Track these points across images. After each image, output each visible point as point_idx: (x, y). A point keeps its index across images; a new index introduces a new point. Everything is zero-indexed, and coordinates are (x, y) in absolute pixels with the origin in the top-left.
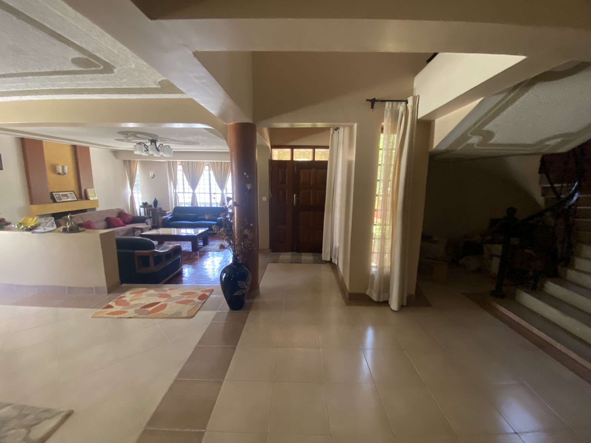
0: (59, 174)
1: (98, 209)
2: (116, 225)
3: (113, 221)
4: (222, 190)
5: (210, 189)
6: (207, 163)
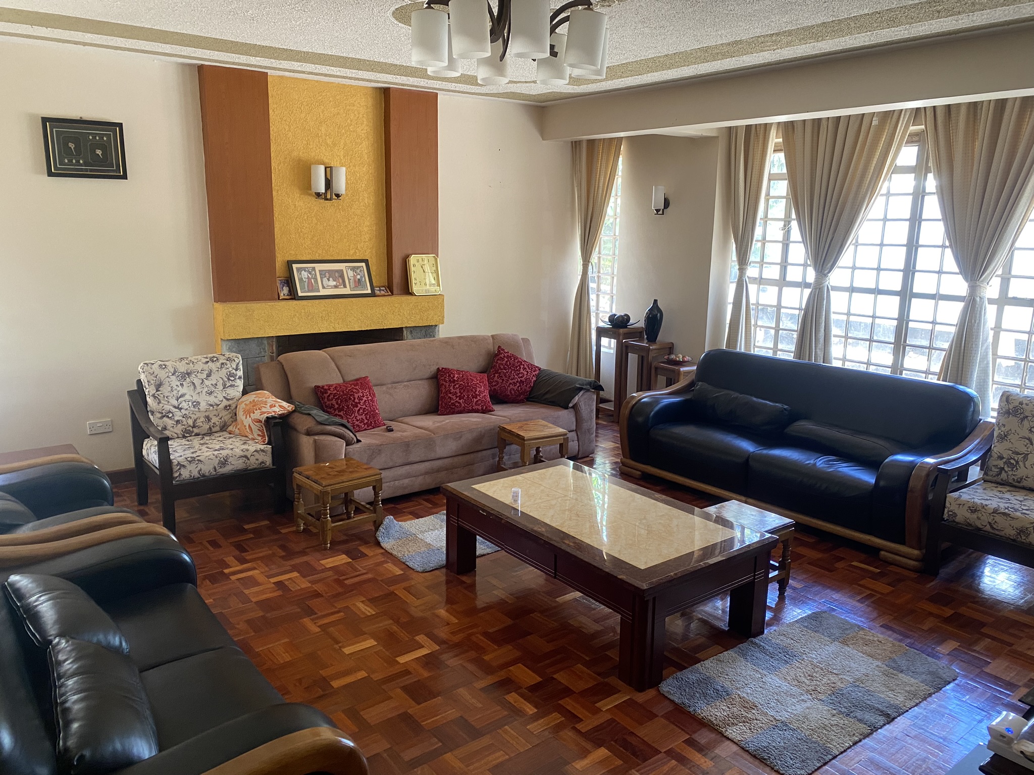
0: (318, 195)
1: (444, 332)
2: (457, 404)
3: (452, 388)
4: (971, 280)
5: (909, 271)
6: (913, 128)
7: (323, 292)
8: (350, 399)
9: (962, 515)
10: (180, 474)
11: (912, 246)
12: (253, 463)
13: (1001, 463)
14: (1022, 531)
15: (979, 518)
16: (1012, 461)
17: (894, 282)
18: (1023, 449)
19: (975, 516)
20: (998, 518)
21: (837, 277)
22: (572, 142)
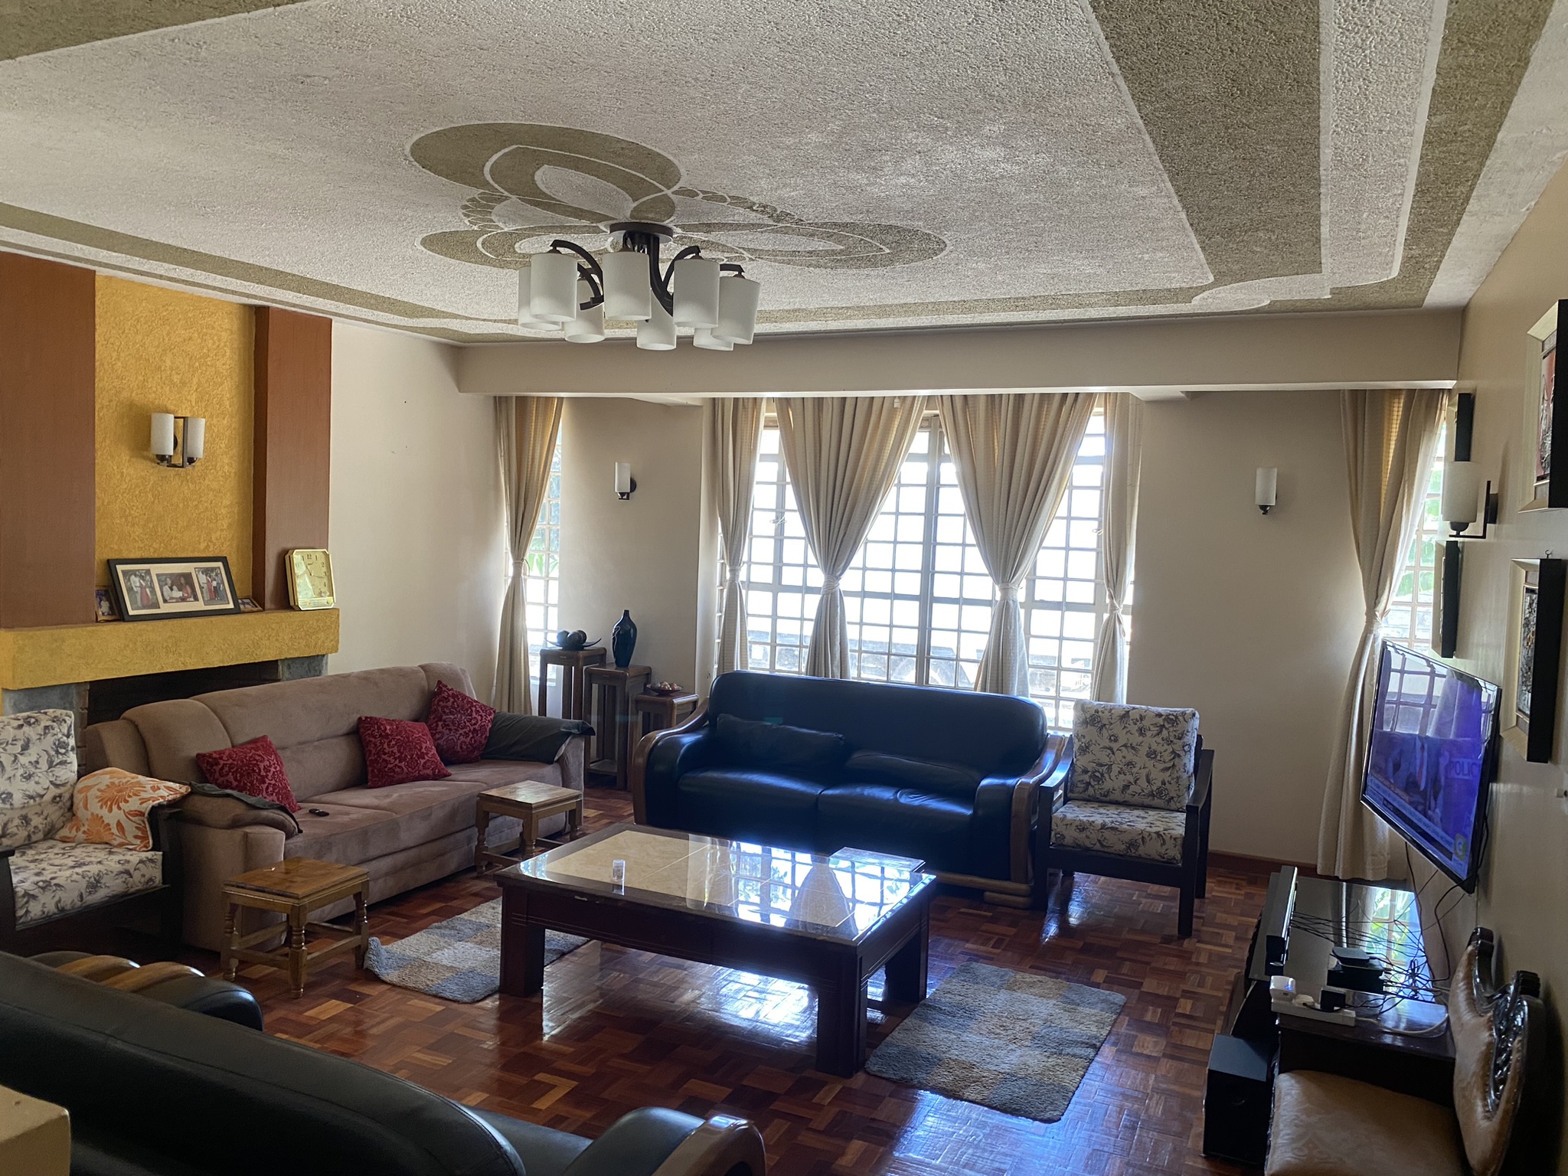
0: (162, 458)
1: (335, 665)
2: (397, 770)
3: (385, 746)
4: (1003, 582)
5: (928, 572)
6: (926, 412)
7: (165, 608)
8: (254, 771)
9: (1071, 836)
10: (27, 912)
11: (930, 544)
12: (137, 882)
13: (1086, 778)
14: (1132, 844)
15: (1087, 837)
16: (1097, 774)
17: (912, 584)
18: (1105, 760)
19: (1083, 835)
20: (1107, 834)
21: (849, 581)
22: (495, 397)
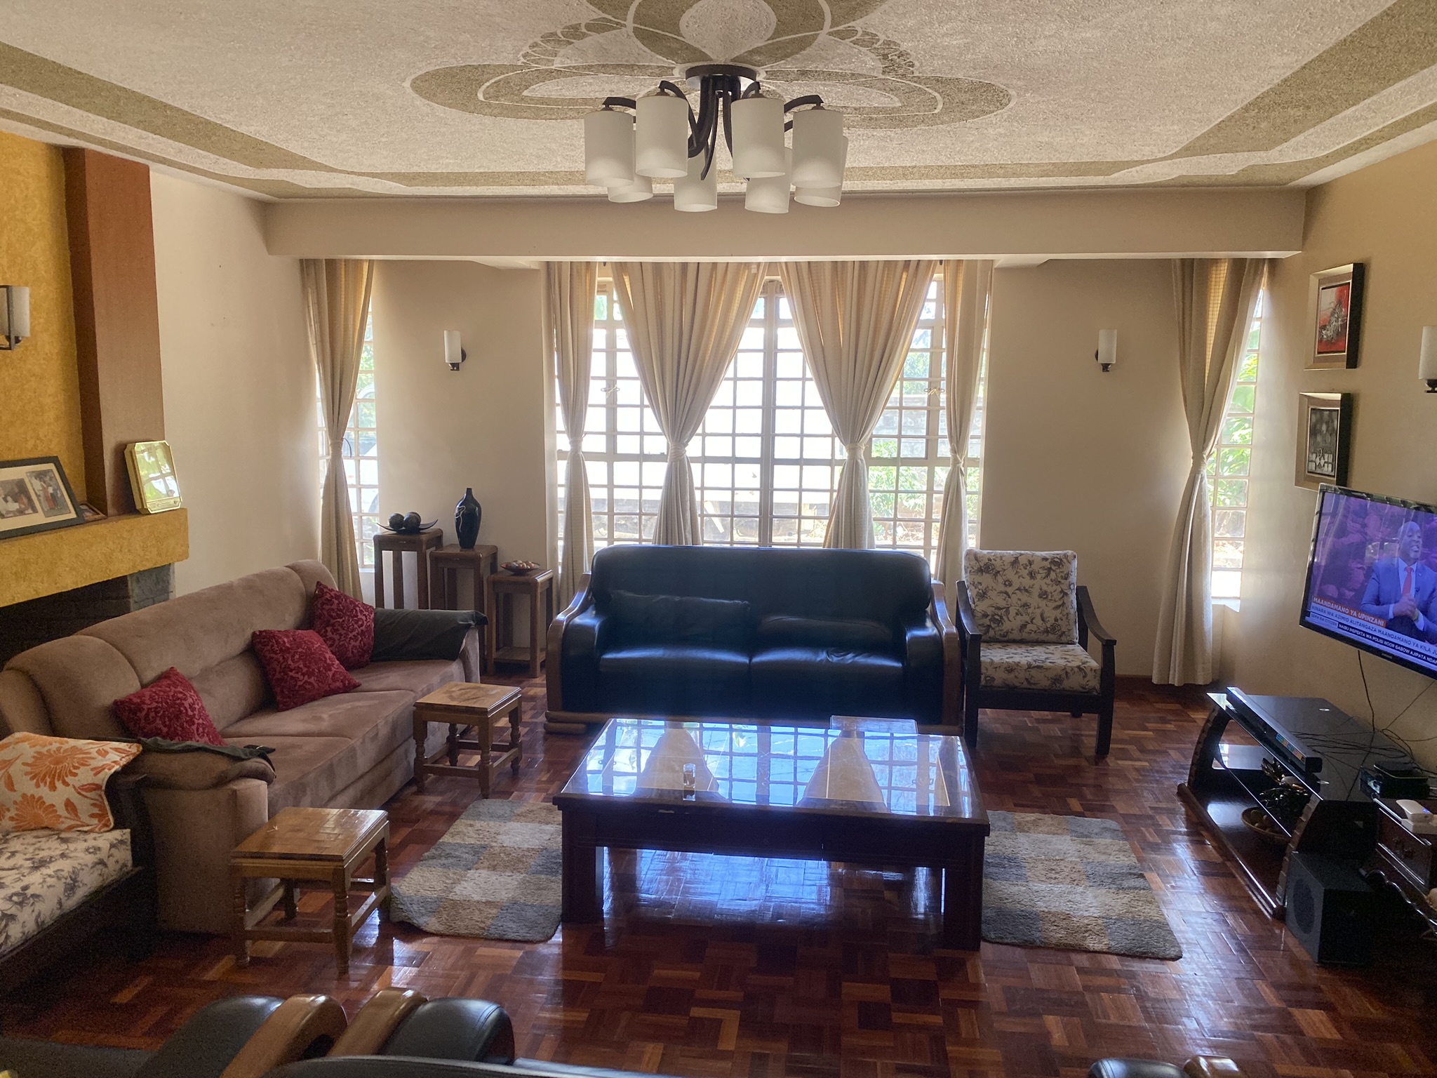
1: (184, 572)
2: (308, 686)
5: (768, 435)
7: (4, 526)
8: (181, 711)
9: (1000, 677)
13: (987, 621)
15: (1016, 677)
16: (997, 617)
17: (752, 448)
18: (1002, 603)
19: (1012, 675)
20: (1033, 672)
22: (301, 261)
